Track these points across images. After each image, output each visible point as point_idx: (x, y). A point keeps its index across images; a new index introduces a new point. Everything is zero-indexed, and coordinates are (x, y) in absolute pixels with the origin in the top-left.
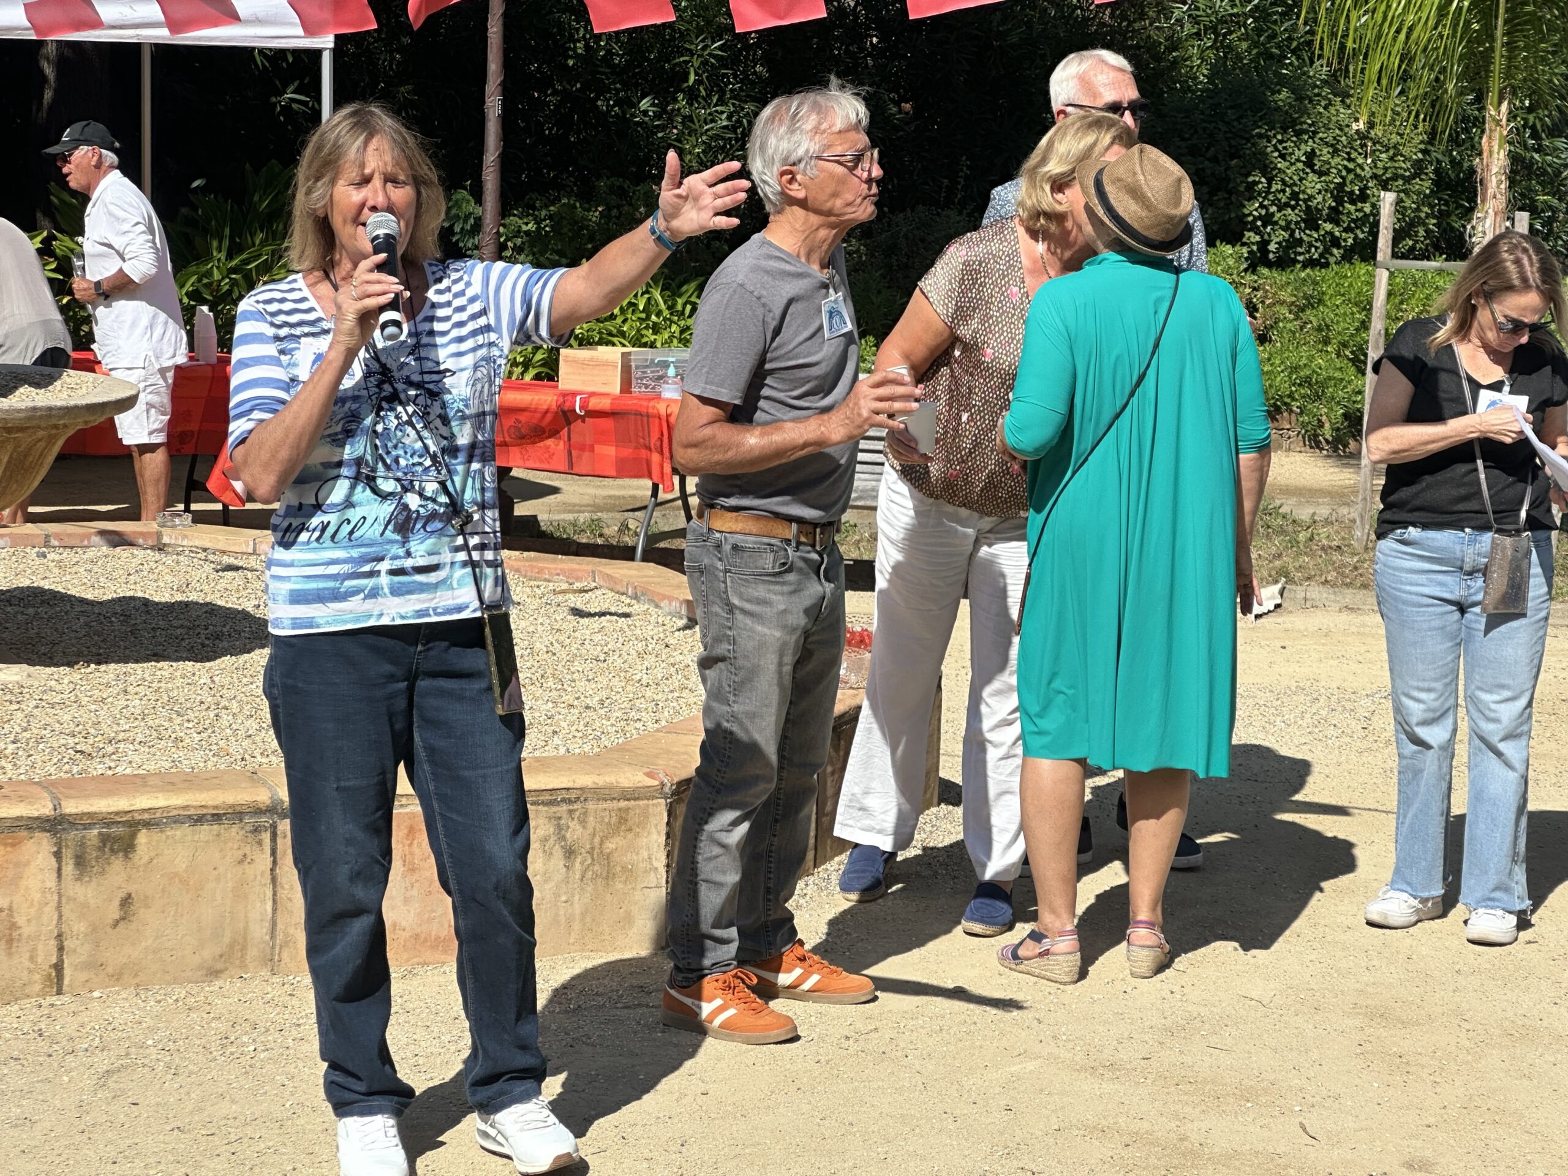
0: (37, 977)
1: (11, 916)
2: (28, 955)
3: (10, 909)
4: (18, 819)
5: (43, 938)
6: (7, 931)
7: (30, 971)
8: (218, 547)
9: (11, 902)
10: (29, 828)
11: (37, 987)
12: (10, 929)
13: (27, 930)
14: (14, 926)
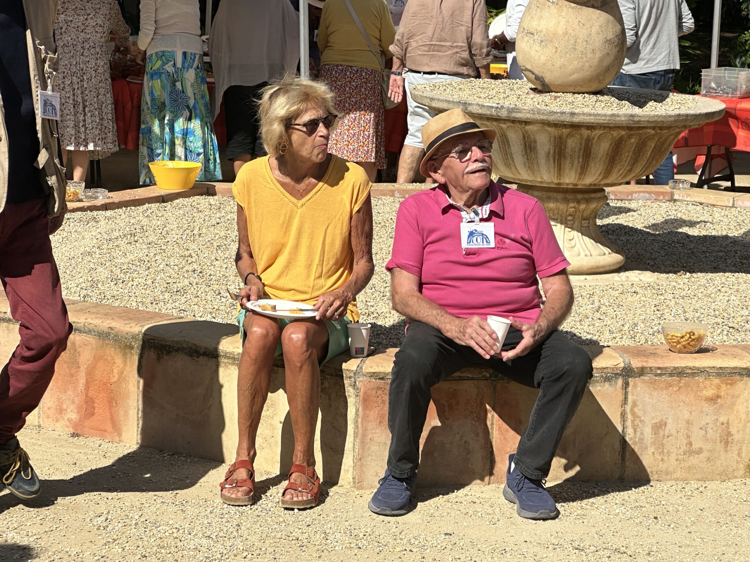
0: (741, 466)
1: (728, 427)
2: (736, 452)
3: (728, 423)
4: (734, 368)
5: (746, 442)
6: (725, 437)
7: (738, 462)
8: (709, 202)
9: (729, 419)
10: (741, 374)
11: (742, 472)
12: (727, 436)
13: (737, 437)
14: (729, 434)
